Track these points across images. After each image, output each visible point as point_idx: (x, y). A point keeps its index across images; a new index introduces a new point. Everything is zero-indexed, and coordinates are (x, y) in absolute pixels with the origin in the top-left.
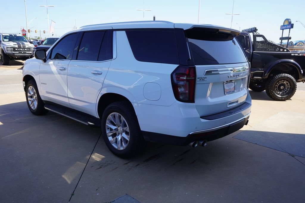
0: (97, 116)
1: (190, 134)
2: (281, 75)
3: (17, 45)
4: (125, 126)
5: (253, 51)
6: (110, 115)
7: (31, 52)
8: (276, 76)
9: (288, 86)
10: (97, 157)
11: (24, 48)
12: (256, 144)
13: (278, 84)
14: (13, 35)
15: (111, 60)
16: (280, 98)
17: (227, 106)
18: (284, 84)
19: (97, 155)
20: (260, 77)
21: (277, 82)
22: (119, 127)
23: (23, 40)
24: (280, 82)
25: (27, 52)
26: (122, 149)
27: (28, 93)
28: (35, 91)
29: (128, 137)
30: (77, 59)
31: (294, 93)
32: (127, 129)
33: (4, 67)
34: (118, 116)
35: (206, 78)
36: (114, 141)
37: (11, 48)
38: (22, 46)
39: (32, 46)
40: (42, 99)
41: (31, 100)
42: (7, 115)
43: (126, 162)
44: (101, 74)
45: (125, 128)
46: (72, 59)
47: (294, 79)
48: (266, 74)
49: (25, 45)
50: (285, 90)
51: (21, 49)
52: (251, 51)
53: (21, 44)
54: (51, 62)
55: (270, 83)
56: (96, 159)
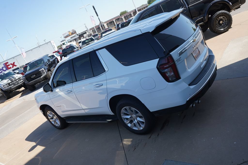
0: (112, 114)
1: (188, 100)
2: (217, 14)
3: (10, 81)
4: (137, 112)
5: (188, 6)
6: (122, 110)
7: (22, 81)
8: (213, 16)
9: (225, 19)
10: (127, 142)
11: (15, 80)
12: (228, 79)
13: (218, 21)
14: (3, 75)
15: (104, 73)
16: (223, 30)
17: (201, 67)
18: (222, 19)
19: (127, 140)
20: (202, 23)
21: (216, 20)
22: (132, 115)
23: (11, 75)
24: (218, 19)
25: (19, 82)
26: (142, 128)
27: (48, 117)
28: (53, 114)
29: (143, 120)
30: (77, 81)
31: (232, 22)
32: (140, 114)
33: (9, 101)
34: (128, 108)
35: (180, 58)
36: (133, 126)
37: (6, 85)
38: (13, 79)
39: (20, 76)
40: (62, 117)
41: (53, 121)
42: (42, 139)
43: (149, 136)
44: (102, 85)
45: (138, 115)
46: (73, 82)
47: (227, 12)
48: (205, 18)
49: (15, 77)
50: (225, 23)
51: (14, 82)
52: (187, 7)
53: (12, 78)
54: (57, 90)
55: (211, 23)
56: (128, 143)
